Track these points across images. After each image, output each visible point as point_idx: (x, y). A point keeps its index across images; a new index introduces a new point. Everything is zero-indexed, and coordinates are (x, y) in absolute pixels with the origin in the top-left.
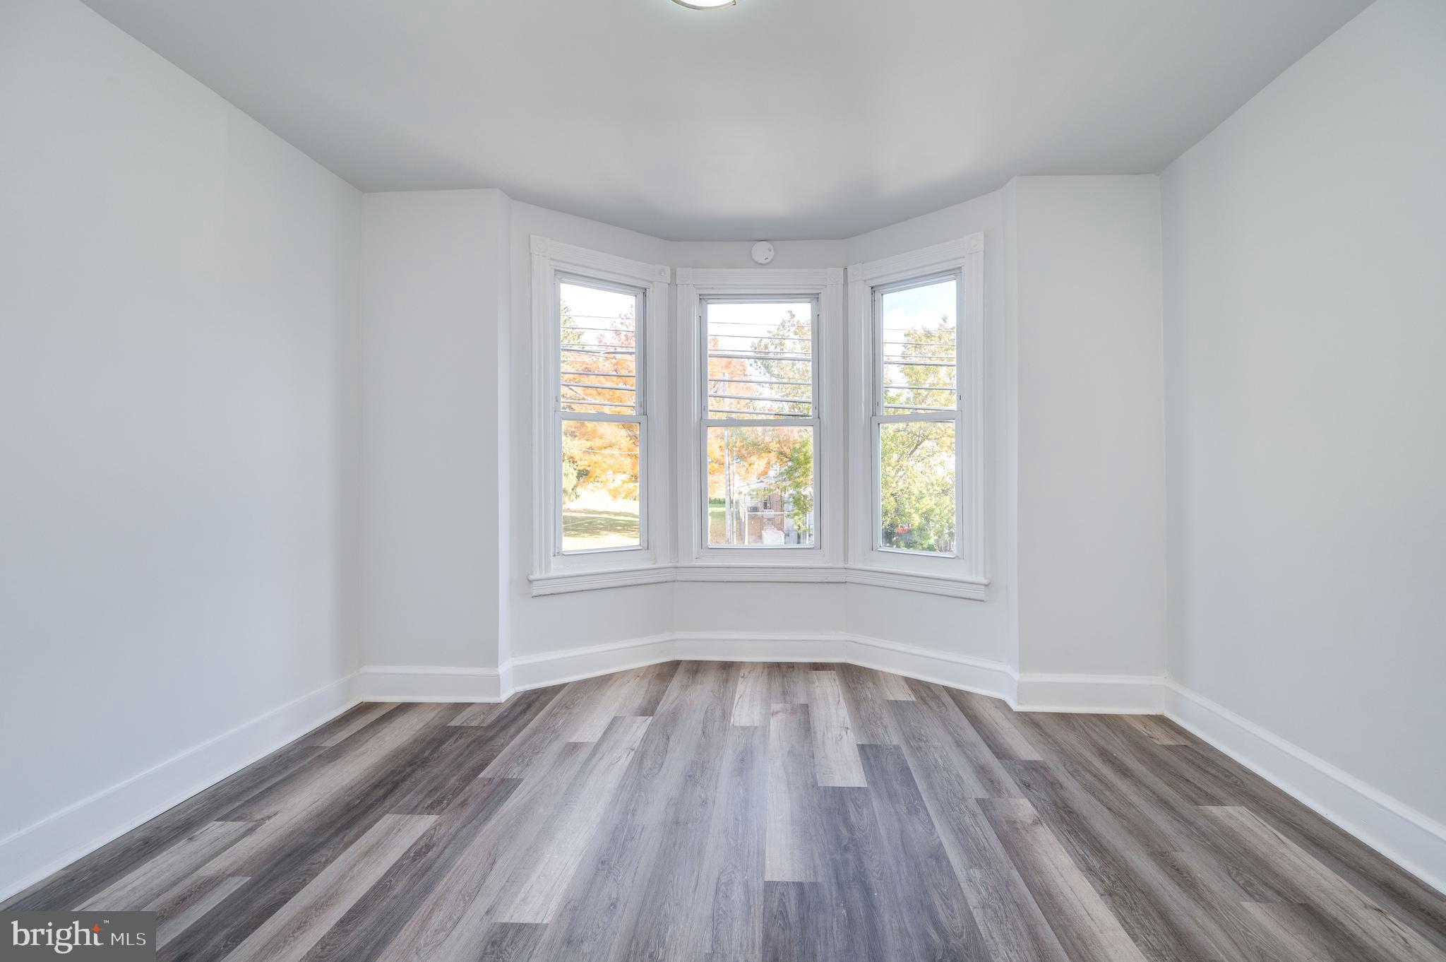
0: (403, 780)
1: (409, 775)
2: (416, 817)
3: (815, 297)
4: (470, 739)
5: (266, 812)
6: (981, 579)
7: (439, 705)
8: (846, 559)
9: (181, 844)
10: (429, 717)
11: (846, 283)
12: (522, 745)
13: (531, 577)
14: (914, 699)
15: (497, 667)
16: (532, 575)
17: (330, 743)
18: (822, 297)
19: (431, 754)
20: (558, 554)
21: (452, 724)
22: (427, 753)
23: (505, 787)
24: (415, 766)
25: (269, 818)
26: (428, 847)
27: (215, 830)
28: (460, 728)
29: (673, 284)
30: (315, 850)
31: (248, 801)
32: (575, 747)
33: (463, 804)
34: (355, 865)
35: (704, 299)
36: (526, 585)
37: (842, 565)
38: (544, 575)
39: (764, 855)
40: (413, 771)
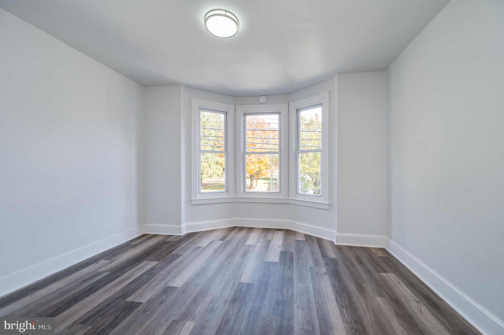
0: (151, 253)
1: (153, 252)
2: (152, 262)
3: (279, 113)
4: (172, 244)
5: (116, 259)
6: (327, 203)
7: (165, 235)
8: (288, 196)
9: (94, 264)
10: (161, 238)
11: (289, 109)
12: (184, 246)
13: (191, 199)
14: (305, 240)
15: (181, 225)
16: (191, 198)
17: (134, 243)
18: (282, 113)
19: (160, 247)
20: (199, 192)
21: (167, 240)
22: (159, 247)
23: (178, 256)
24: (154, 250)
25: (116, 260)
26: (154, 269)
27: (103, 262)
28: (169, 241)
29: (235, 110)
30: (126, 267)
31: (111, 256)
32: (199, 248)
33: (165, 260)
34: (135, 272)
35: (244, 114)
36: (189, 201)
37: (287, 198)
38: (195, 199)
39: (242, 276)
40: (154, 251)
